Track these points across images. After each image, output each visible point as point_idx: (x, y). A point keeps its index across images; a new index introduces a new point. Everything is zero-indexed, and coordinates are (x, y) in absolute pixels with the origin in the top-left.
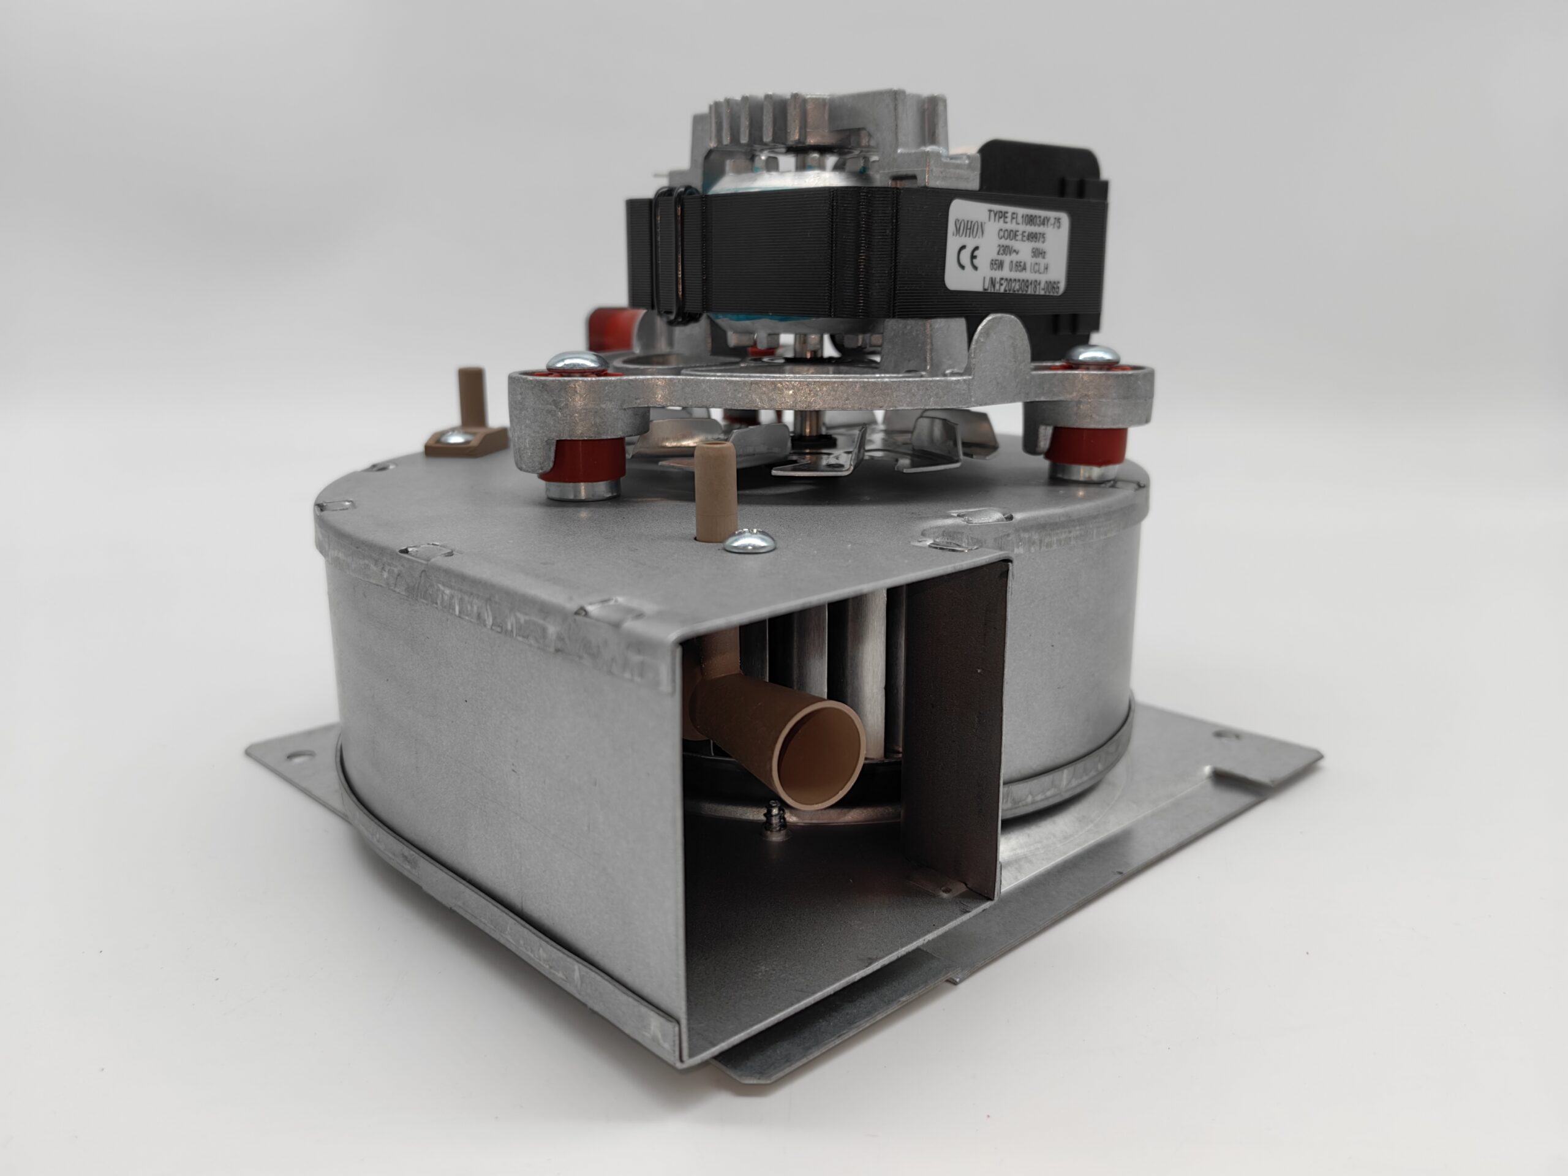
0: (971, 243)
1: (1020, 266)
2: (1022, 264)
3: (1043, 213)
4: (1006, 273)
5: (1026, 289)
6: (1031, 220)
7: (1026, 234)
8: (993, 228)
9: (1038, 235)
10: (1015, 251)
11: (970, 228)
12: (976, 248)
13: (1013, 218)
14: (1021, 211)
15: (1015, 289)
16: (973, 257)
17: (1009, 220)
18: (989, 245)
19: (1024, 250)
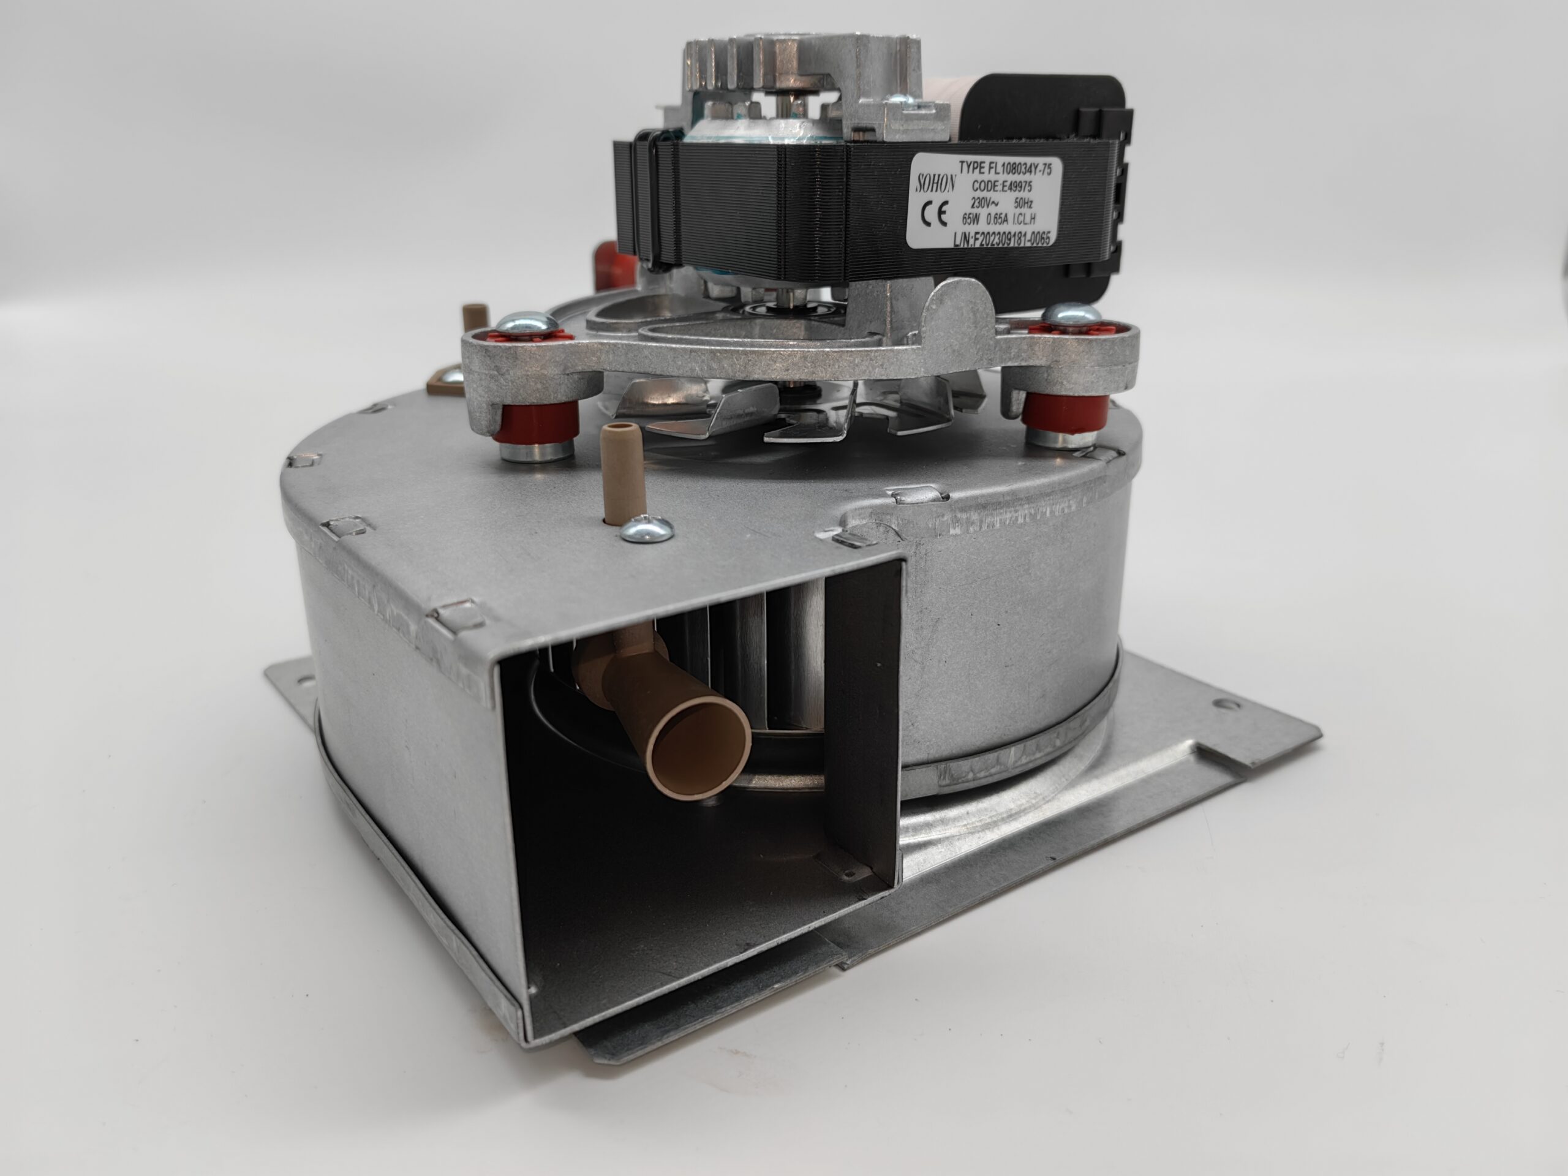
0: (937, 198)
1: (1001, 219)
2: (1003, 216)
3: (1029, 160)
4: (983, 226)
5: (1009, 242)
6: (1014, 168)
7: (1008, 184)
8: (965, 181)
9: (1024, 184)
10: (993, 202)
11: (936, 182)
12: (946, 203)
13: (990, 168)
14: (1001, 160)
15: (994, 243)
16: (941, 212)
17: (986, 170)
18: (960, 200)
19: (1006, 202)
